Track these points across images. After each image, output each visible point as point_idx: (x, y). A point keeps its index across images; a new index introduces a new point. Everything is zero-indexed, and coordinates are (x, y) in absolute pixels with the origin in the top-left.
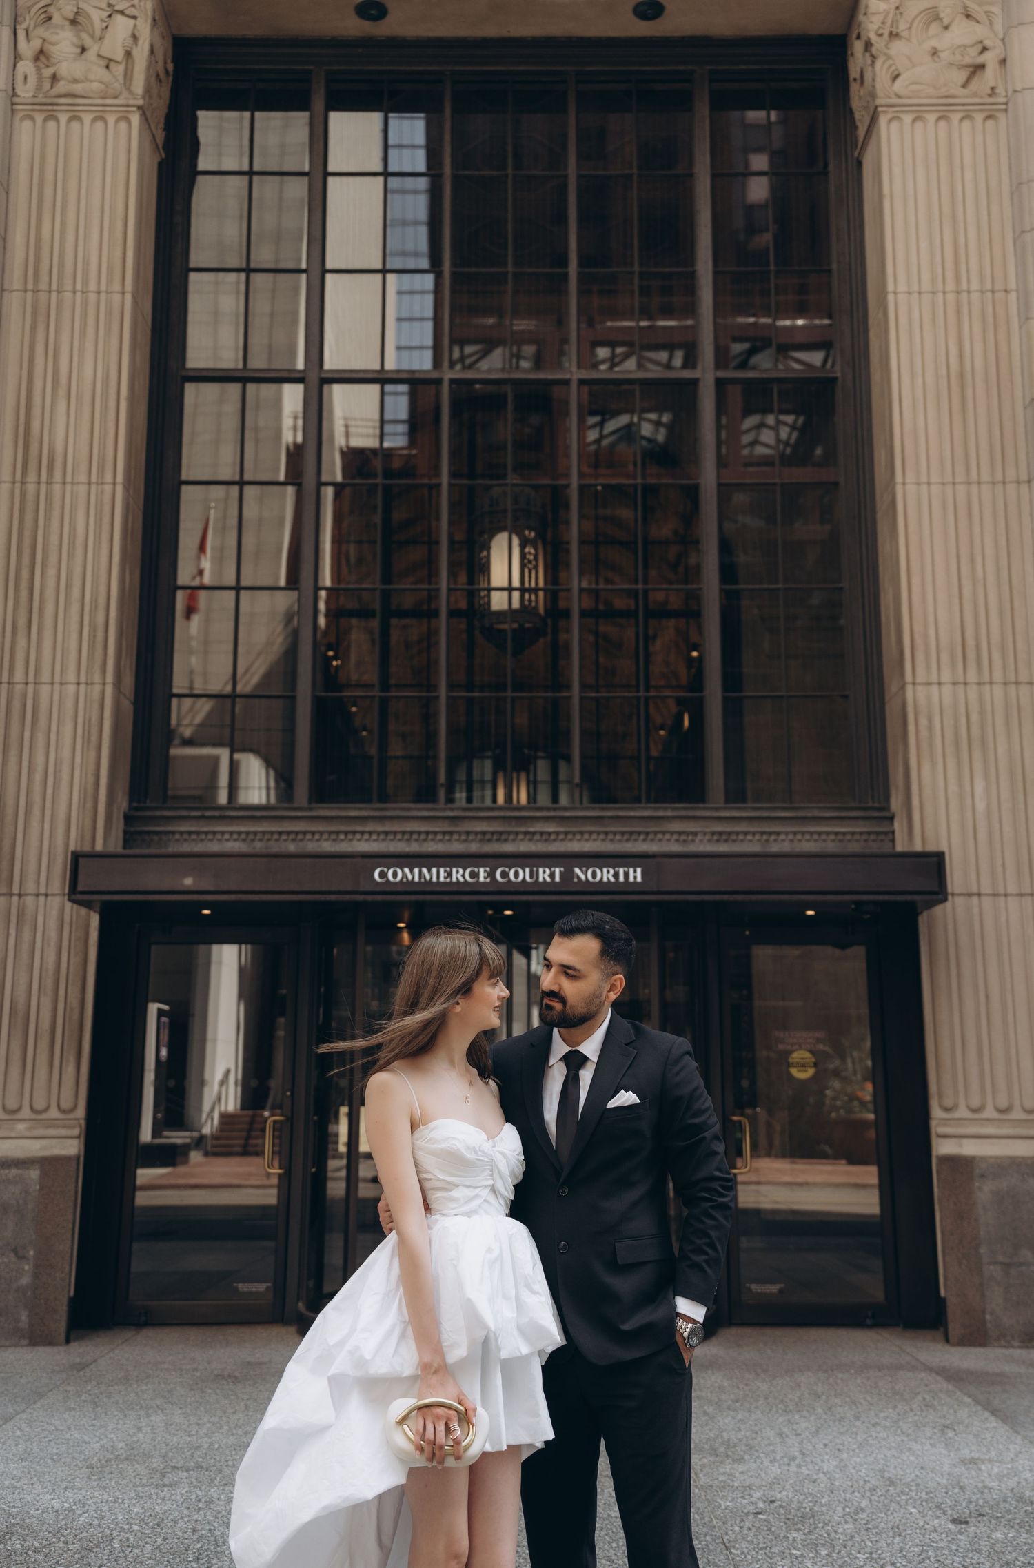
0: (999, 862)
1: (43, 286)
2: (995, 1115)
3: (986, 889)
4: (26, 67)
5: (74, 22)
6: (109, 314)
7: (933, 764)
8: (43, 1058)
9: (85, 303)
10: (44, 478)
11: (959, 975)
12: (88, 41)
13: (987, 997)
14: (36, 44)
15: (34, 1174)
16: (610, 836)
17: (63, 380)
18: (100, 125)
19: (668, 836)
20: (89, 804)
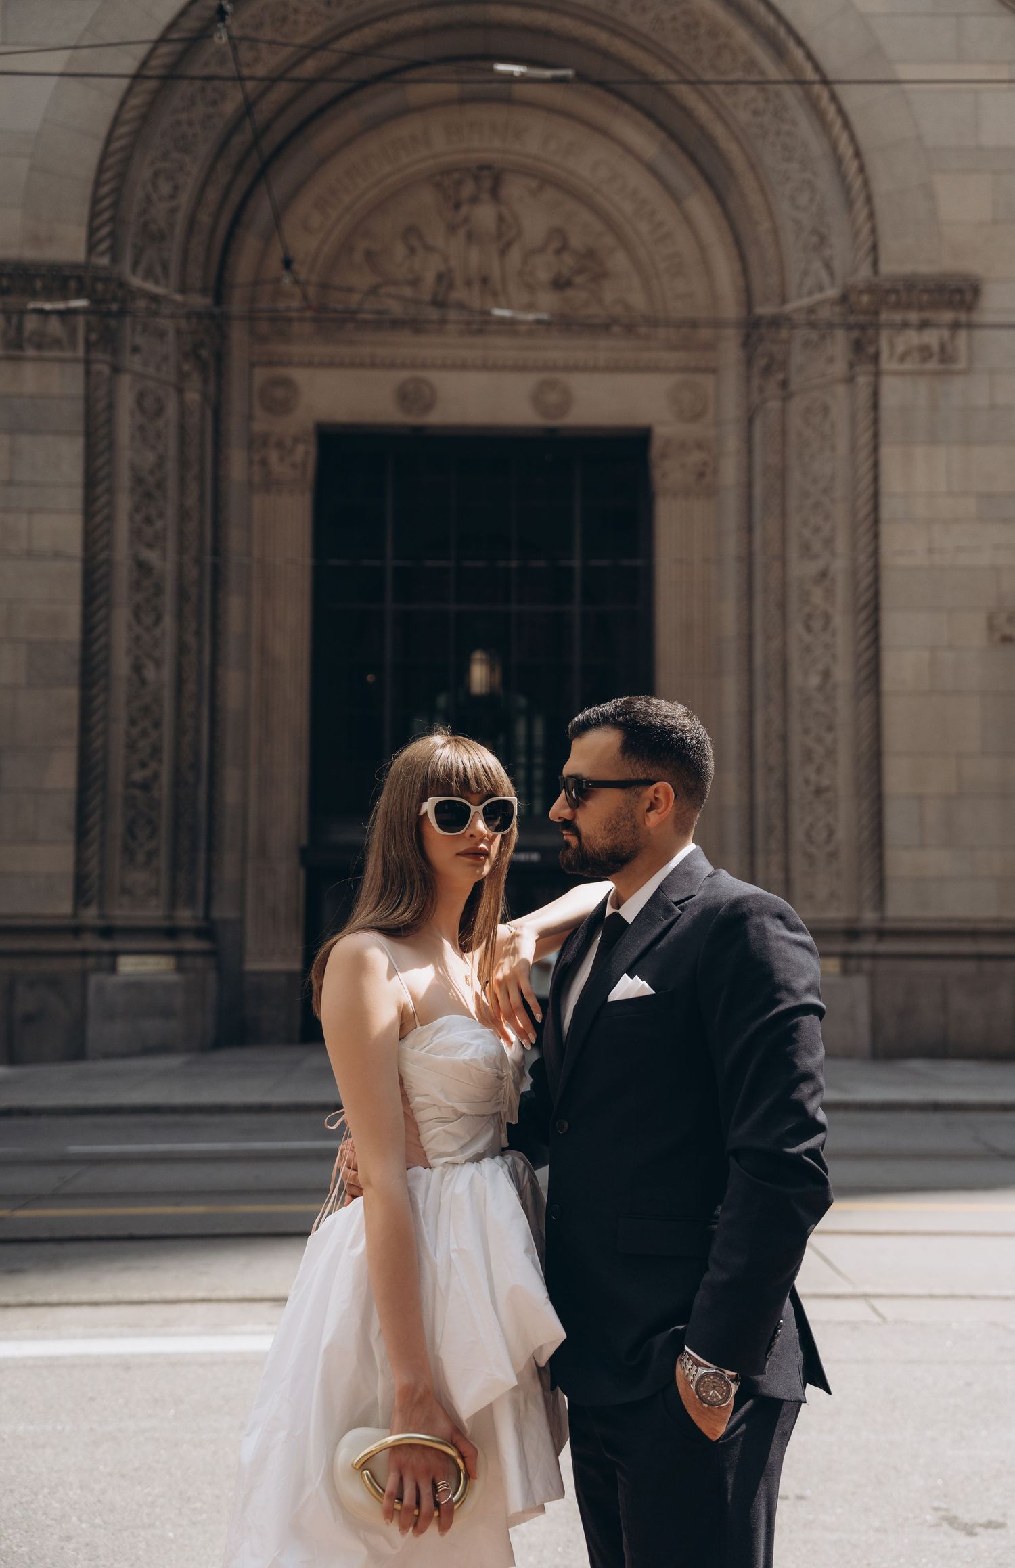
4: (256, 468)
5: (278, 445)
8: (283, 930)
12: (285, 454)
14: (260, 456)
15: (283, 977)
16: (528, 832)
18: (290, 496)
20: (298, 820)
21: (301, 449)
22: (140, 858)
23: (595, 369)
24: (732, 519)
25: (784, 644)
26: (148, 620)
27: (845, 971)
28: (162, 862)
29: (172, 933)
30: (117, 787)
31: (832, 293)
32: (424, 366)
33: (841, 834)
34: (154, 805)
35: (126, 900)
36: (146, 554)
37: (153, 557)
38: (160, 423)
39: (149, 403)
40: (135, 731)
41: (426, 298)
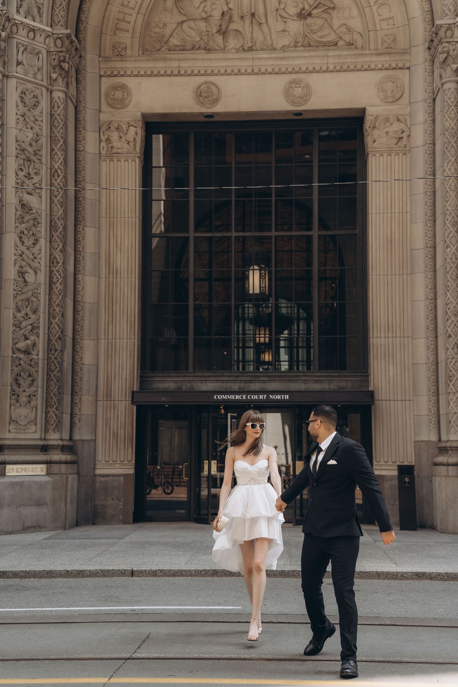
0: (396, 390)
1: (112, 216)
2: (391, 463)
3: (392, 398)
4: (103, 144)
5: (117, 129)
6: (132, 225)
7: (378, 361)
8: (122, 447)
9: (125, 221)
10: (115, 276)
11: (383, 424)
12: (122, 135)
13: (391, 430)
14: (106, 136)
15: (122, 478)
16: (283, 381)
17: (119, 246)
18: (126, 162)
19: (301, 381)
20: (132, 374)
22: (23, 400)
23: (327, 71)
24: (421, 169)
26: (29, 242)
28: (39, 401)
29: (45, 449)
30: (7, 352)
32: (212, 74)
34: (33, 364)
35: (12, 427)
36: (27, 198)
37: (33, 201)
38: (36, 112)
39: (28, 98)
40: (19, 315)
41: (215, 30)
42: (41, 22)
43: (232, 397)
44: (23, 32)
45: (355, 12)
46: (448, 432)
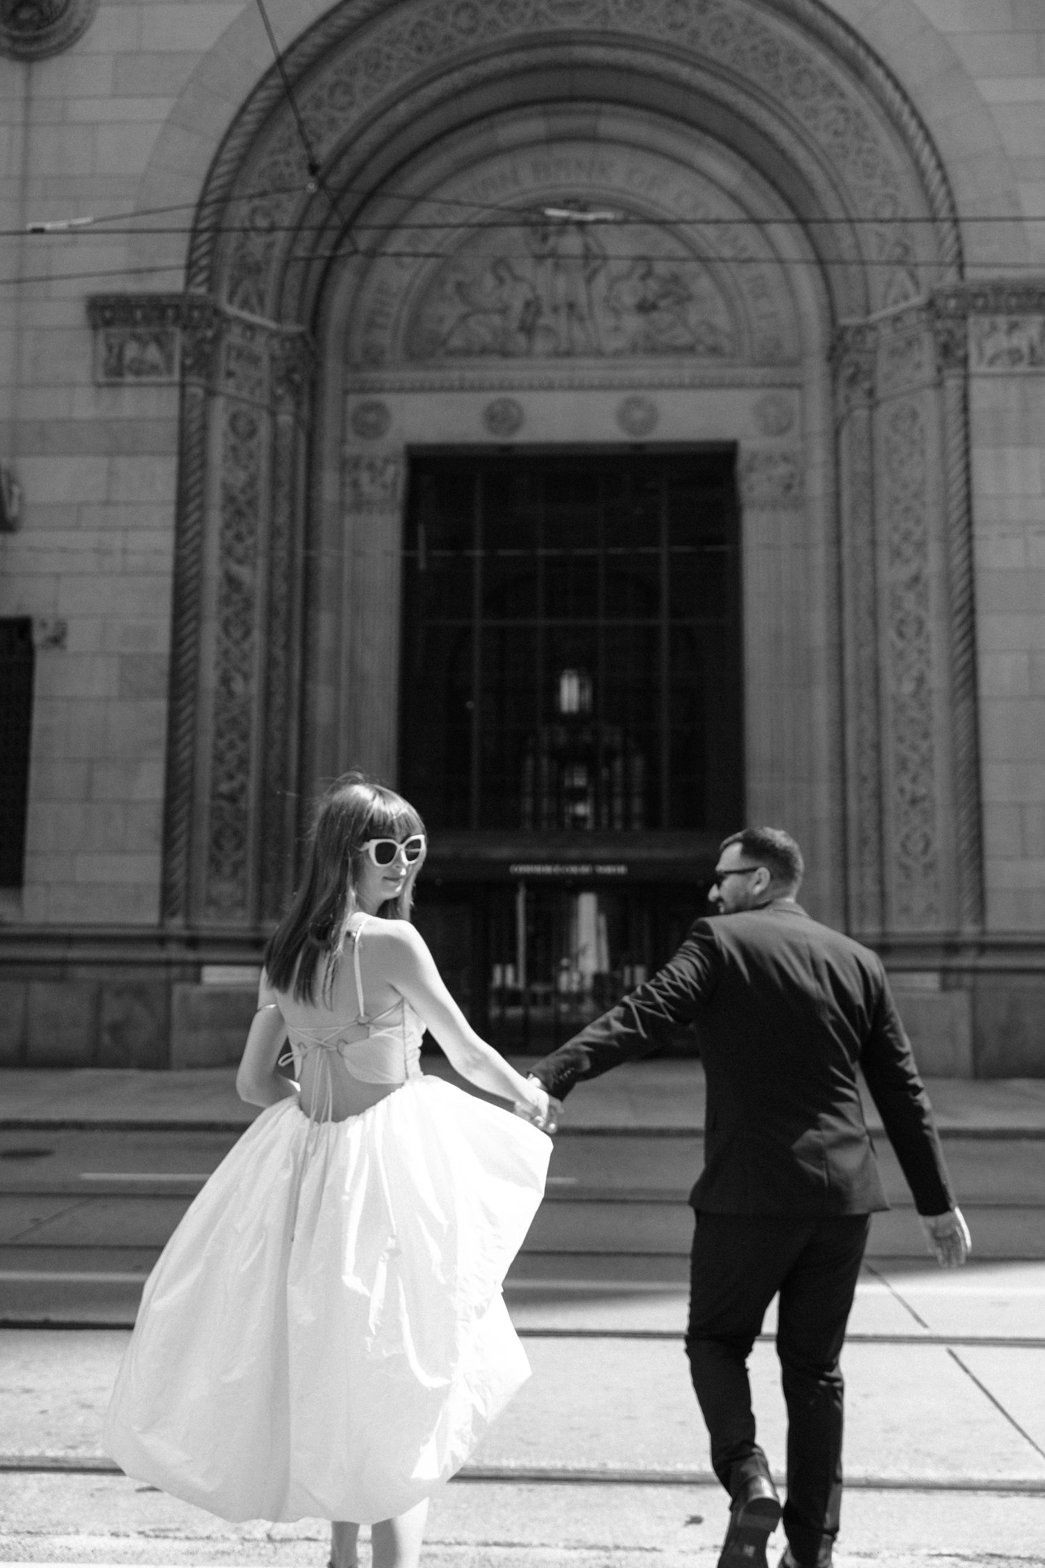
4: (347, 489)
5: (369, 467)
12: (376, 475)
14: (352, 478)
18: (381, 515)
21: (391, 470)
22: (227, 869)
23: (681, 386)
24: (820, 531)
25: (876, 651)
26: (237, 633)
27: (945, 987)
28: (249, 872)
29: (256, 944)
30: (204, 799)
31: (918, 300)
32: (512, 388)
33: (938, 844)
34: (241, 816)
35: (211, 911)
36: (236, 569)
37: (243, 573)
38: (253, 444)
39: (242, 425)
40: (222, 743)
41: (514, 325)
42: (262, 315)
43: (538, 869)
44: (236, 330)
45: (720, 304)
46: (861, 921)
